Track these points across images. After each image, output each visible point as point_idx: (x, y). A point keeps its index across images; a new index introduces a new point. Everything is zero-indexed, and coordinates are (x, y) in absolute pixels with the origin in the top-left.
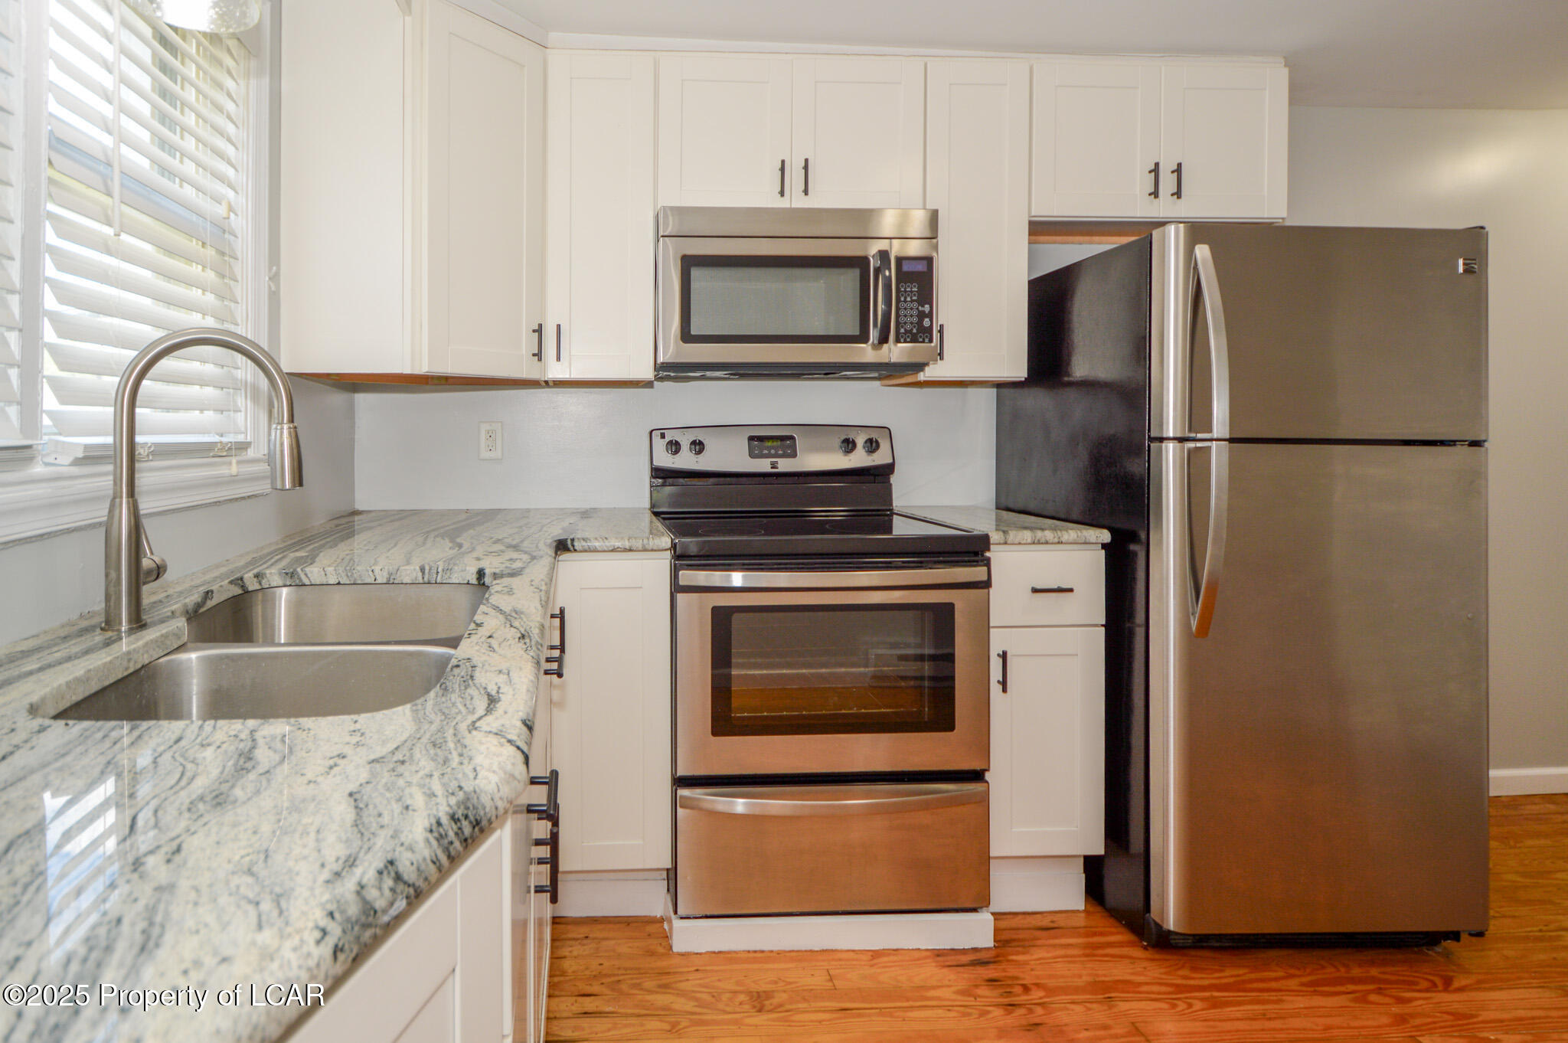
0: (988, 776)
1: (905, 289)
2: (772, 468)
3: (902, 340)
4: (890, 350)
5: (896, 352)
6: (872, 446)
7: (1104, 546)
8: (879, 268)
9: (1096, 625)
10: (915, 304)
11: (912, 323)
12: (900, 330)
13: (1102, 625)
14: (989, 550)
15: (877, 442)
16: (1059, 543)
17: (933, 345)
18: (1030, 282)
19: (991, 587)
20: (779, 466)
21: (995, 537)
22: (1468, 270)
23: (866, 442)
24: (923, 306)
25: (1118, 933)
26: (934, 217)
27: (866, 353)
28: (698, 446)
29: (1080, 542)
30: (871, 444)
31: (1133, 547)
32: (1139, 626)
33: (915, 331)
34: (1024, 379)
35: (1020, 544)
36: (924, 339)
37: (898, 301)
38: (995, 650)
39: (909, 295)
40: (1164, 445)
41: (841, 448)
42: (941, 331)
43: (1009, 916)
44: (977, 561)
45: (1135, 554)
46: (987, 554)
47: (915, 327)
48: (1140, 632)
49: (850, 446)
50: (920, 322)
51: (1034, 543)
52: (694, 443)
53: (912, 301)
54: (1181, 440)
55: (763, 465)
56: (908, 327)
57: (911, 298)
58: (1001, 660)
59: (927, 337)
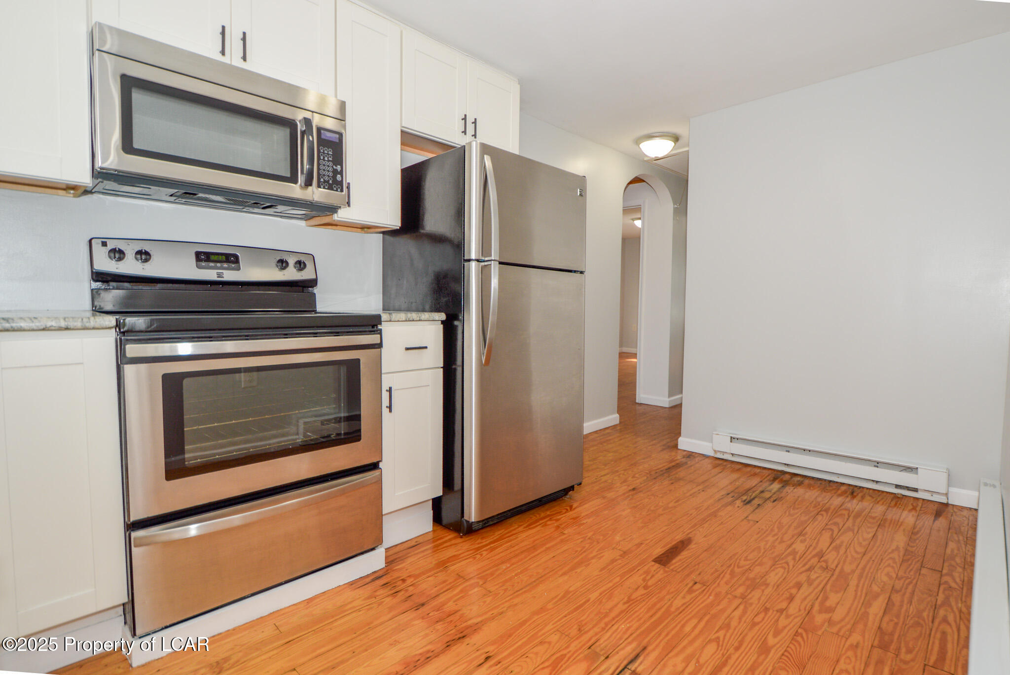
0: (381, 465)
1: (324, 151)
2: (218, 277)
3: (322, 187)
4: (313, 193)
5: (317, 194)
6: (301, 265)
7: (443, 322)
8: (305, 131)
9: (438, 368)
10: (331, 164)
11: (328, 176)
12: (320, 179)
13: (441, 367)
14: (381, 324)
15: (304, 263)
16: (419, 320)
17: (343, 193)
18: (402, 169)
19: (382, 347)
20: (224, 276)
21: (384, 317)
22: (581, 195)
23: (296, 263)
24: (336, 166)
25: (449, 535)
26: (342, 106)
27: (295, 191)
28: (144, 256)
29: (431, 320)
30: (300, 265)
31: (456, 323)
32: (459, 366)
33: (331, 182)
34: (398, 228)
35: (398, 321)
36: (337, 189)
37: (319, 159)
38: (385, 387)
39: (326, 156)
40: (471, 263)
41: (277, 266)
42: (348, 188)
43: (394, 548)
44: (374, 331)
45: (457, 326)
46: (379, 327)
47: (331, 179)
48: (459, 370)
49: (284, 265)
50: (334, 177)
51: (406, 321)
52: (139, 253)
53: (329, 161)
54: (478, 261)
55: (210, 274)
56: (326, 178)
57: (328, 158)
58: (388, 393)
59: (339, 187)
